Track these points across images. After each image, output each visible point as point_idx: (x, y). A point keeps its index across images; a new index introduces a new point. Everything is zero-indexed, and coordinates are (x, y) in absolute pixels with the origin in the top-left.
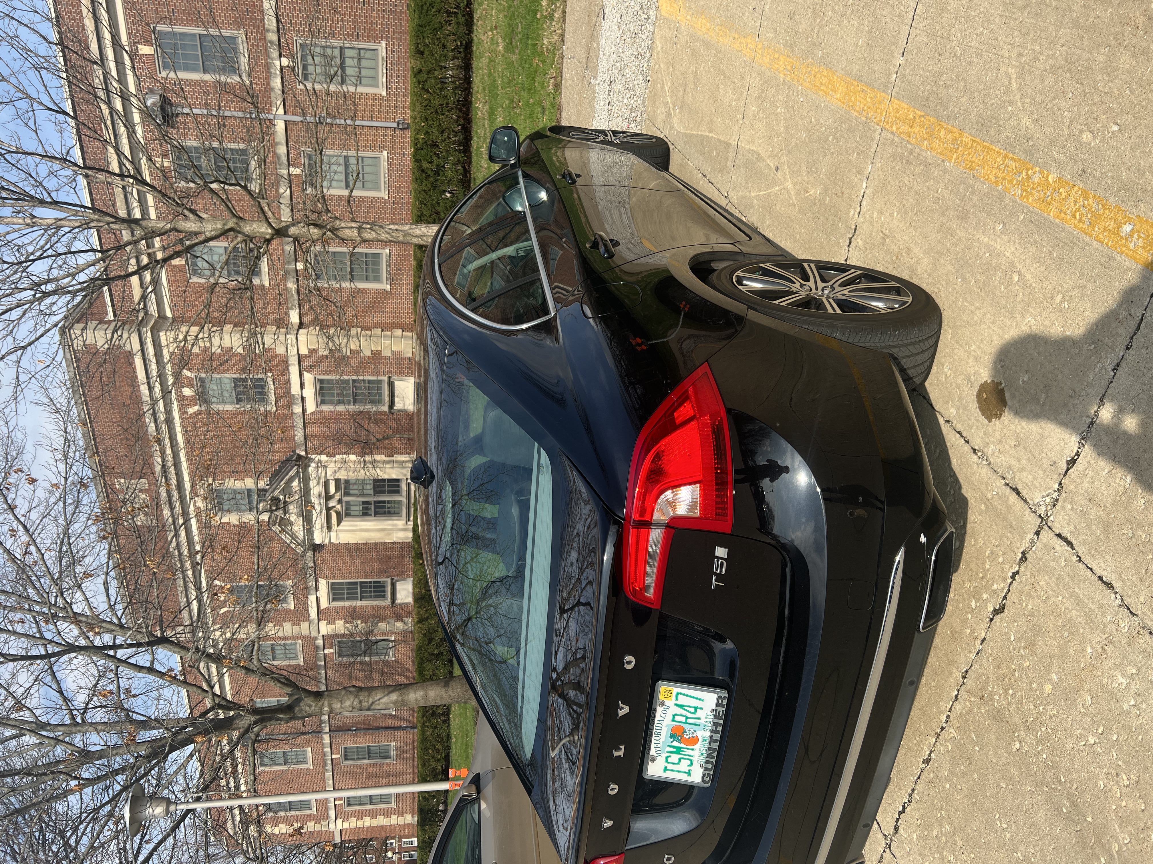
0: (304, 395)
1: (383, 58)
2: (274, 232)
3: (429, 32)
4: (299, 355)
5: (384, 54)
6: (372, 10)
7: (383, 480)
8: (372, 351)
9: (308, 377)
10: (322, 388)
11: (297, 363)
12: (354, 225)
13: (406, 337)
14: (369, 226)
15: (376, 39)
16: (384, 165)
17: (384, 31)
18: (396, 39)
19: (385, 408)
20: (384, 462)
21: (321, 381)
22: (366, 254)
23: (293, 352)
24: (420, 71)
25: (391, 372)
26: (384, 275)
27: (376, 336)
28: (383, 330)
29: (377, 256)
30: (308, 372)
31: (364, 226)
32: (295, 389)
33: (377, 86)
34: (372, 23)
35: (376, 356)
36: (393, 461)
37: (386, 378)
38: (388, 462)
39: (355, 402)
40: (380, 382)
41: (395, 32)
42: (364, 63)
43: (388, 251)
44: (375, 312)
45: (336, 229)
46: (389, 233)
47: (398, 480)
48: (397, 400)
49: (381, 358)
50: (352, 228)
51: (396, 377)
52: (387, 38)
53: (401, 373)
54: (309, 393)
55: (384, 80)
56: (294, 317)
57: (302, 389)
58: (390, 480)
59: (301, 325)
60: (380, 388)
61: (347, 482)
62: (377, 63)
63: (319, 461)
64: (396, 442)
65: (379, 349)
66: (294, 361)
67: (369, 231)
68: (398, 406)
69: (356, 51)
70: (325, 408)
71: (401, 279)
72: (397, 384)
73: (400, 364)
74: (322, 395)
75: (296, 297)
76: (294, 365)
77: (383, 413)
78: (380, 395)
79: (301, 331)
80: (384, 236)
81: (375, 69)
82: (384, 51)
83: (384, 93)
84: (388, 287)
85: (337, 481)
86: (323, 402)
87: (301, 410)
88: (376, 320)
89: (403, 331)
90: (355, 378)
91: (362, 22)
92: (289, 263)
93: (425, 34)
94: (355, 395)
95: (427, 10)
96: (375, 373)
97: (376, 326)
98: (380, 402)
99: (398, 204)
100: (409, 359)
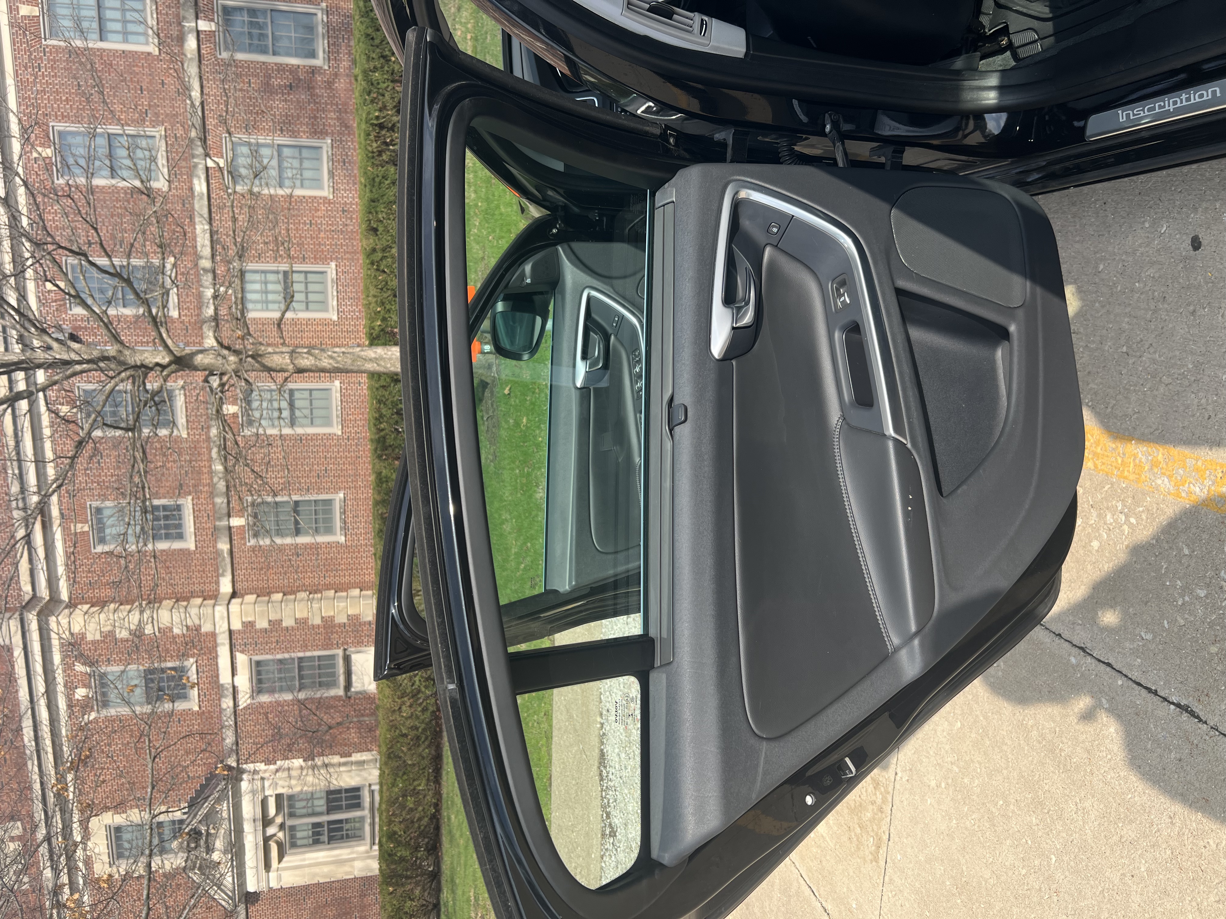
0: (236, 684)
1: (332, 280)
2: (172, 358)
3: (382, 206)
4: (230, 632)
5: (334, 276)
6: (320, 230)
7: (339, 791)
8: (322, 618)
9: (241, 659)
10: (259, 673)
11: (227, 642)
12: (284, 349)
13: (364, 596)
14: (305, 350)
15: (325, 260)
16: (336, 396)
17: (334, 252)
18: (348, 259)
19: (341, 692)
20: (340, 765)
21: (258, 663)
22: (315, 501)
23: (222, 628)
24: (374, 250)
25: (347, 643)
26: (338, 524)
27: (327, 598)
28: (336, 592)
29: (329, 502)
30: (242, 652)
31: (299, 350)
32: (225, 678)
33: (326, 310)
34: (320, 244)
35: (328, 624)
36: (352, 763)
37: (340, 652)
38: (345, 764)
39: (302, 686)
40: (333, 657)
41: (346, 253)
42: (311, 287)
43: (341, 495)
44: (327, 571)
45: (260, 356)
46: (331, 357)
47: (357, 789)
48: (354, 678)
49: (334, 626)
50: (282, 353)
51: (353, 649)
52: (337, 259)
53: (360, 643)
54: (243, 681)
55: (335, 303)
56: (226, 586)
57: (233, 675)
58: (347, 791)
59: (234, 595)
60: (333, 666)
61: (291, 797)
62: (326, 287)
63: (255, 772)
64: (353, 735)
65: (332, 614)
66: (223, 640)
67: (304, 355)
68: (357, 686)
69: (303, 275)
70: (265, 698)
71: (358, 528)
72: (354, 657)
73: (358, 631)
74: (260, 681)
75: (228, 560)
76: (223, 644)
77: (337, 698)
78: (334, 675)
79: (234, 601)
80: (326, 363)
81: (323, 292)
82: (334, 272)
83: (335, 318)
84: (343, 538)
85: (279, 798)
86: (260, 691)
87: (231, 704)
88: (328, 580)
89: (361, 590)
90: (301, 655)
91: (308, 244)
92: (220, 519)
93: (378, 209)
94: (301, 677)
95: (380, 183)
96: (327, 646)
97: (328, 587)
98: (333, 684)
99: (353, 439)
100: (370, 623)
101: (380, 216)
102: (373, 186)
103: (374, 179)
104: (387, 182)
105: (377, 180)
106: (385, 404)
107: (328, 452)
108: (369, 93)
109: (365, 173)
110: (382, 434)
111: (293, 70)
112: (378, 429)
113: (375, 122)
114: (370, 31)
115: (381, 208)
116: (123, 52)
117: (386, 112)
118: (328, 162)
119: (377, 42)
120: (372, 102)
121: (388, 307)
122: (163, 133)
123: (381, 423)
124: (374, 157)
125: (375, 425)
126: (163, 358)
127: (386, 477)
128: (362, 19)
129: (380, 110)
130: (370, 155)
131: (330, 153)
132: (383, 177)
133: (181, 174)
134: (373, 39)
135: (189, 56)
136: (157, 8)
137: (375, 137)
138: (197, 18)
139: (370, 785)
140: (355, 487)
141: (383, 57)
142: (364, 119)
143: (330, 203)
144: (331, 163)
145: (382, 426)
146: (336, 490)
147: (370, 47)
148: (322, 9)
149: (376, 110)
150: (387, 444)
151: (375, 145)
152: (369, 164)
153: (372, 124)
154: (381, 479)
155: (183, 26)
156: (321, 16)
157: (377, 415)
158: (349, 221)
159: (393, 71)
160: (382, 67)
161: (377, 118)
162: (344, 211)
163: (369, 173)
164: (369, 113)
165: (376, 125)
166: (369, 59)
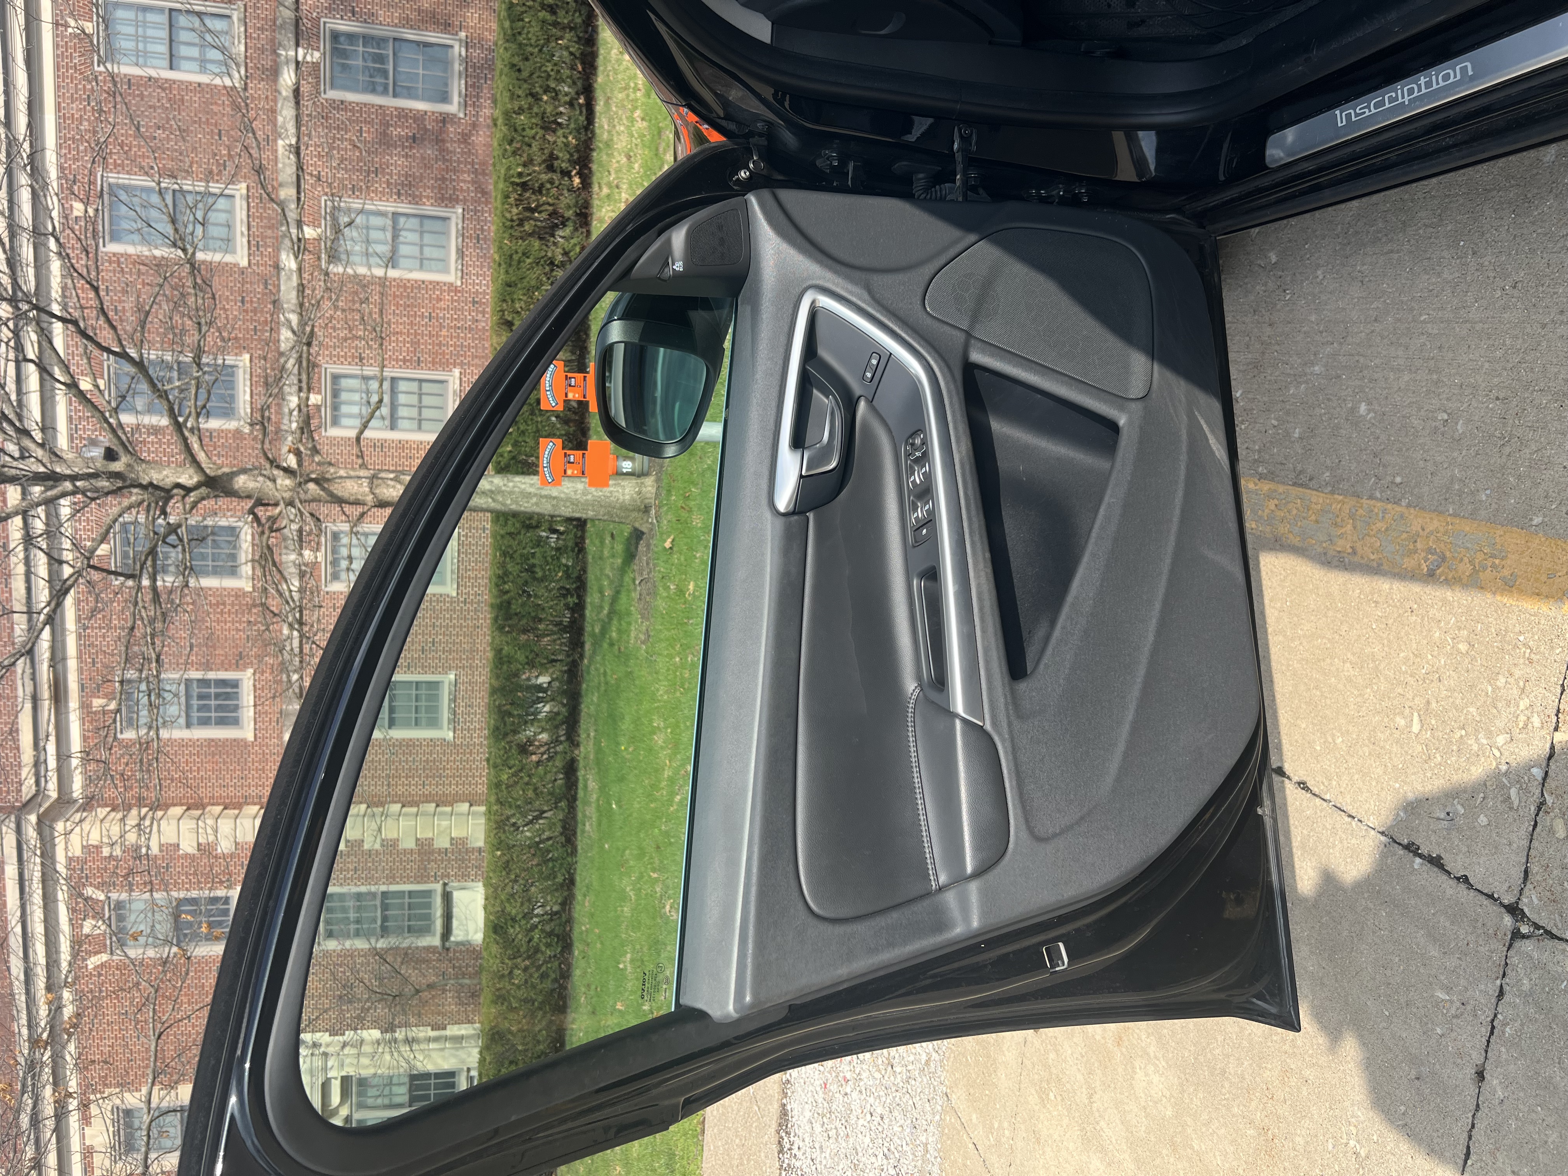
1: (455, 392)
2: (202, 478)
3: (521, 292)
5: (457, 386)
6: (441, 326)
7: (427, 1076)
8: (417, 840)
12: (362, 473)
13: (474, 814)
14: (392, 476)
15: (446, 365)
17: (458, 355)
18: (476, 366)
19: (435, 941)
20: (429, 1040)
22: (417, 683)
25: (448, 876)
26: (445, 715)
27: (425, 814)
28: (438, 806)
29: (434, 686)
31: (383, 475)
34: (440, 344)
35: (425, 848)
36: (446, 1038)
37: (438, 887)
38: (436, 1039)
39: (385, 931)
40: (428, 893)
41: (474, 357)
42: (426, 400)
43: (452, 677)
44: (427, 777)
45: (328, 480)
47: (452, 1074)
48: (455, 923)
49: (432, 852)
50: (359, 478)
51: (455, 884)
52: (462, 364)
53: (465, 877)
58: (438, 1075)
60: (428, 906)
61: (363, 1082)
62: (446, 401)
63: (315, 1045)
64: (449, 1002)
65: (430, 835)
67: (390, 482)
68: (458, 935)
69: (416, 384)
70: (335, 945)
71: (471, 722)
72: (456, 895)
73: (463, 860)
74: (329, 922)
77: (430, 949)
78: (428, 917)
81: (442, 408)
82: (458, 382)
84: (451, 734)
85: (346, 1081)
86: (329, 934)
88: (428, 790)
89: (471, 805)
90: (385, 888)
91: (426, 343)
93: (515, 296)
94: (385, 919)
95: (519, 262)
96: (422, 878)
97: (427, 799)
98: (426, 930)
99: (472, 603)
100: (480, 850)
101: (517, 305)
102: (510, 265)
103: (511, 256)
104: (528, 261)
105: (516, 257)
106: (511, 557)
107: (437, 618)
108: (511, 142)
109: (500, 248)
110: (506, 597)
111: (419, 117)
112: (501, 591)
113: (517, 180)
114: (516, 60)
115: (519, 294)
116: (199, 85)
117: (532, 168)
118: (457, 238)
119: (525, 74)
120: (514, 153)
121: (522, 428)
122: (244, 191)
123: (505, 583)
124: (513, 226)
125: (497, 585)
126: (191, 477)
127: (508, 656)
128: (507, 45)
129: (525, 165)
130: (508, 223)
131: (460, 226)
132: (524, 254)
133: (266, 246)
134: (519, 70)
135: (284, 93)
136: (246, 31)
137: (516, 200)
138: (297, 45)
139: (469, 1070)
140: (471, 667)
141: (532, 95)
142: (502, 176)
143: (456, 291)
144: (460, 239)
145: (507, 587)
146: (446, 670)
147: (515, 82)
148: (460, 40)
149: (518, 165)
150: (512, 611)
151: (515, 211)
152: (506, 235)
153: (513, 183)
154: (501, 658)
155: (279, 55)
156: (458, 50)
157: (500, 572)
158: (480, 316)
159: (544, 113)
160: (530, 108)
161: (520, 175)
162: (474, 302)
163: (506, 248)
164: (509, 168)
165: (517, 184)
166: (513, 96)
